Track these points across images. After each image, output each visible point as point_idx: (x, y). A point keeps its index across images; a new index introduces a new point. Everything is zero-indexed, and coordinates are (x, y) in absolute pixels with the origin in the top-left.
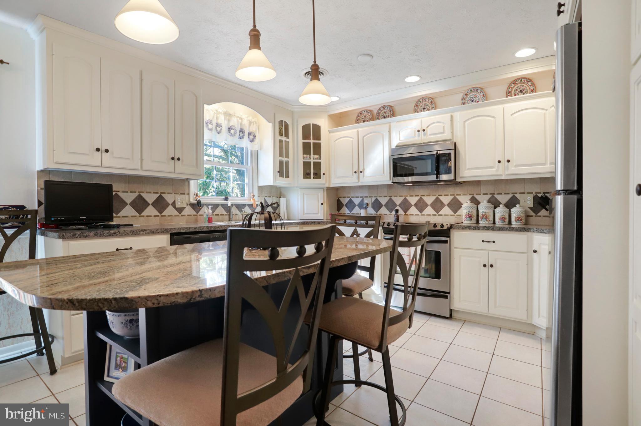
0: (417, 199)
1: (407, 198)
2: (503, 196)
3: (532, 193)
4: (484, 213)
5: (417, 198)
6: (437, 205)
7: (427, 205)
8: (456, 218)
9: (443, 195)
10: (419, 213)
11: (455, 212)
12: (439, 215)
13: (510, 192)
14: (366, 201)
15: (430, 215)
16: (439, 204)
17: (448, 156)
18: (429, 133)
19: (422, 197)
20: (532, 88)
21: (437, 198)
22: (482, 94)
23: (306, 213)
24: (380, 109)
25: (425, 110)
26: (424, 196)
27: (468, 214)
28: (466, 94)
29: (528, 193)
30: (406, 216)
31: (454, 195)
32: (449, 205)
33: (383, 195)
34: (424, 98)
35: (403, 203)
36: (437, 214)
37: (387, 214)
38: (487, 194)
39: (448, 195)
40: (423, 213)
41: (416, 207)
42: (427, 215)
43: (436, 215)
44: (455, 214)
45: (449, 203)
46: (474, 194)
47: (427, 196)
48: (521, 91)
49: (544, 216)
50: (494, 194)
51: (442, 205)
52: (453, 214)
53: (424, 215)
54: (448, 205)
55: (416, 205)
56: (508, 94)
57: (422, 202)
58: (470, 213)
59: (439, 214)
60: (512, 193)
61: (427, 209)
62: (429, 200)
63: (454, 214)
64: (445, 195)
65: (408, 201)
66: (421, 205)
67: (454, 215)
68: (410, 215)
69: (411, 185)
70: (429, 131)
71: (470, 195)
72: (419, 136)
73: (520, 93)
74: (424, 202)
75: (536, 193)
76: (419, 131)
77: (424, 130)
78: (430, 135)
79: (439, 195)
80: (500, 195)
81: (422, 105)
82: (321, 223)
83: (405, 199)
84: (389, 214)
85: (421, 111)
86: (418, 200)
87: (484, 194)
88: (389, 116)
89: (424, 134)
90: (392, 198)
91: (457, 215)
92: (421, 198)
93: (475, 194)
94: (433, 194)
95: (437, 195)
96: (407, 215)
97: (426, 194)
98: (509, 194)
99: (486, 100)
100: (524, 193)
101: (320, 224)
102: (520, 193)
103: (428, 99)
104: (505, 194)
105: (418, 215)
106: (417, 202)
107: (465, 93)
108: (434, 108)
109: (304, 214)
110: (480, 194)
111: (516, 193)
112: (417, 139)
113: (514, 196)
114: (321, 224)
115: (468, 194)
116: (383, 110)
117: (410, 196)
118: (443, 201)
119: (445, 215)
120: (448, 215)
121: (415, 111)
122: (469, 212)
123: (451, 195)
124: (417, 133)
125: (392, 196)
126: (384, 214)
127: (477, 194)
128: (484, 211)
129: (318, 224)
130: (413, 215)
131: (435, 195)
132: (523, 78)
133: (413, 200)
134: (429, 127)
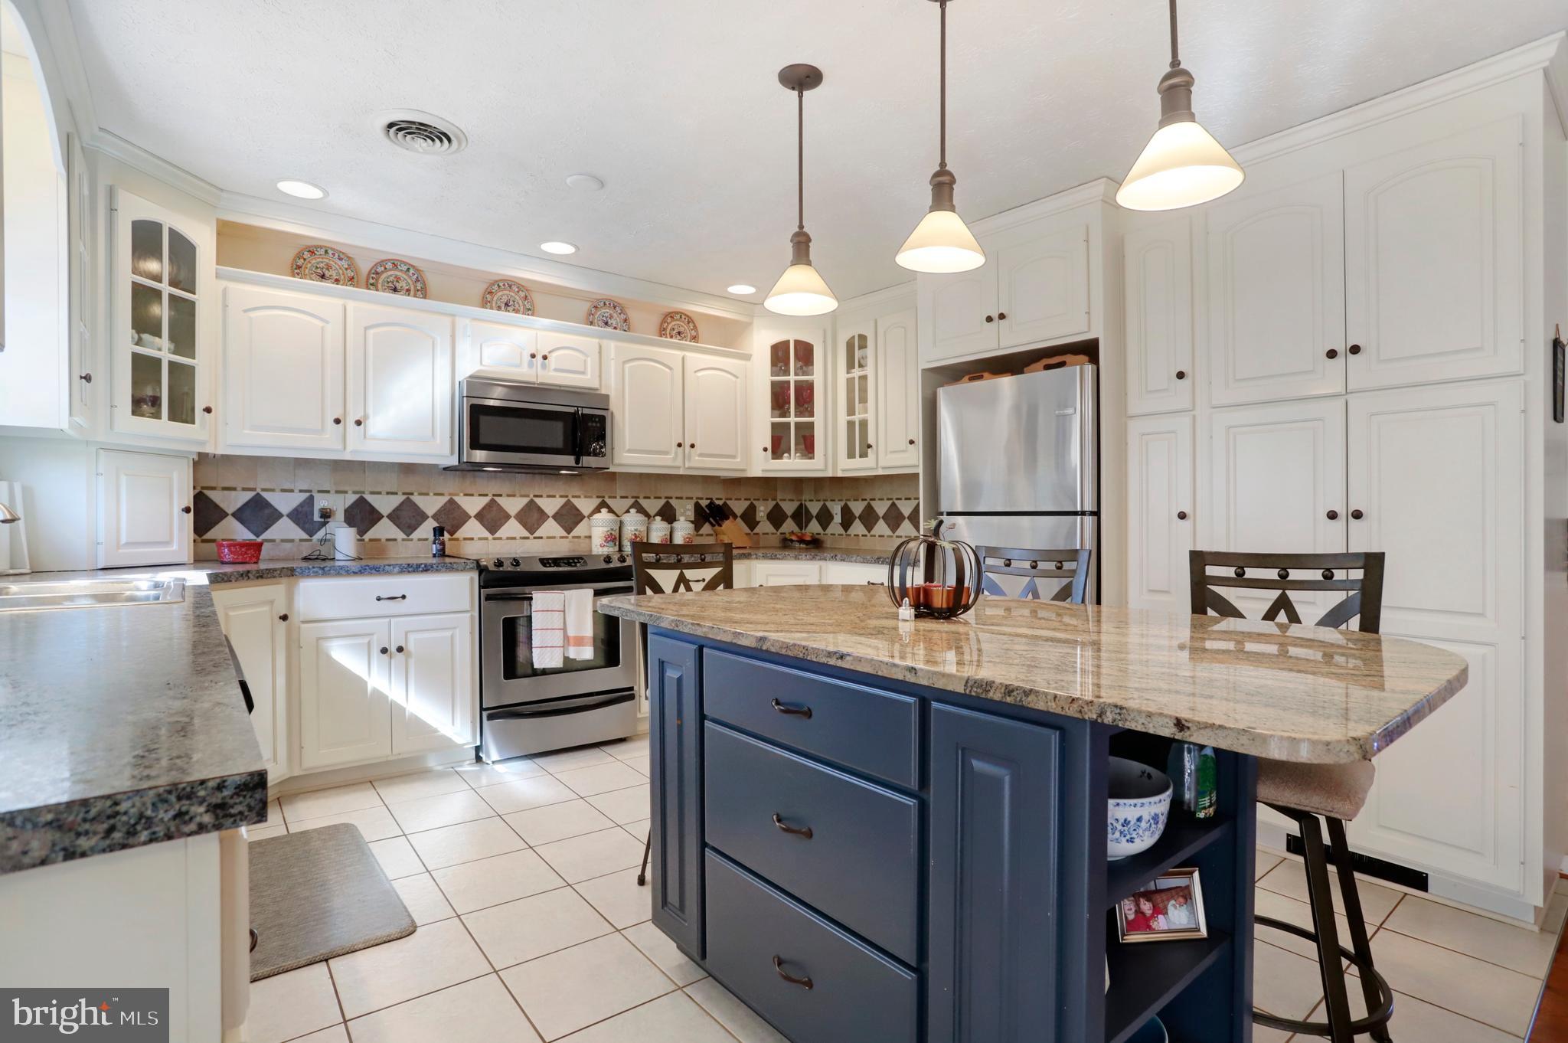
0: (483, 501)
1: (456, 498)
2: (652, 501)
3: (692, 498)
4: (637, 533)
5: (485, 501)
6: (532, 517)
7: (508, 517)
8: (570, 542)
9: (544, 495)
10: (487, 534)
11: (569, 530)
12: (535, 538)
13: (663, 495)
14: (321, 502)
15: (515, 538)
16: (536, 516)
17: (599, 421)
18: (553, 366)
19: (495, 498)
20: (693, 333)
21: (532, 501)
22: (623, 317)
23: (128, 544)
24: (382, 263)
25: (509, 308)
26: (500, 495)
27: (611, 534)
28: (596, 307)
29: (687, 498)
30: (453, 542)
31: (567, 496)
32: (557, 517)
33: (384, 490)
34: (510, 284)
35: (445, 509)
36: (531, 537)
37: (395, 540)
38: (627, 497)
39: (554, 496)
40: (497, 535)
41: (482, 522)
42: (508, 538)
43: (528, 538)
44: (569, 534)
45: (557, 513)
46: (604, 497)
47: (508, 496)
48: (679, 333)
49: (707, 535)
50: (638, 498)
51: (543, 516)
52: (565, 534)
53: (500, 538)
54: (555, 517)
55: (480, 516)
56: (662, 332)
57: (495, 509)
58: (613, 533)
59: (535, 535)
60: (666, 498)
61: (506, 525)
62: (513, 505)
63: (567, 535)
64: (549, 496)
65: (459, 507)
66: (493, 518)
67: (567, 537)
68: (465, 539)
69: (500, 472)
70: (553, 360)
71: (598, 497)
72: (531, 365)
73: (678, 336)
74: (500, 509)
75: (697, 498)
76: (533, 356)
77: (545, 358)
78: (556, 370)
79: (535, 496)
80: (648, 500)
81: (504, 295)
82: (265, 576)
83: (451, 502)
84: (403, 540)
85: (499, 308)
86: (487, 505)
87: (622, 497)
88: (408, 290)
89: (544, 367)
90: (411, 497)
91: (573, 537)
92: (493, 501)
93: (606, 497)
94: (523, 493)
95: (531, 496)
96: (457, 539)
97: (504, 490)
98: (660, 498)
99: (629, 329)
100: (681, 498)
101: (262, 577)
102: (677, 498)
103: (518, 287)
104: (655, 498)
105: (486, 539)
106: (484, 508)
107: (595, 304)
108: (530, 312)
109: (118, 547)
110: (615, 497)
111: (671, 498)
112: (527, 373)
113: (668, 502)
114: (266, 578)
115: (594, 496)
116: (390, 270)
117: (465, 495)
118: (543, 507)
119: (548, 538)
120: (554, 537)
121: (485, 303)
122: (612, 530)
123: (561, 496)
124: (527, 358)
125: (412, 494)
126: (388, 540)
127: (610, 497)
128: (639, 528)
129: (257, 578)
130: (472, 539)
131: (528, 496)
132: (686, 315)
133: (472, 505)
134: (554, 354)
